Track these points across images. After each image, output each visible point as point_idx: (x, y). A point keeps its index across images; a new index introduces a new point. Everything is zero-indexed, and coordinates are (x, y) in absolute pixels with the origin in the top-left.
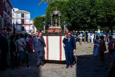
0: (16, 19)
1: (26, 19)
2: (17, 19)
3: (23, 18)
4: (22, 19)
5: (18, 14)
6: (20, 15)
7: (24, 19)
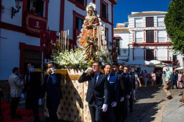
0: (133, 31)
1: (158, 31)
2: (136, 32)
3: (150, 28)
4: (147, 31)
5: (137, 21)
6: (142, 22)
7: (153, 31)
